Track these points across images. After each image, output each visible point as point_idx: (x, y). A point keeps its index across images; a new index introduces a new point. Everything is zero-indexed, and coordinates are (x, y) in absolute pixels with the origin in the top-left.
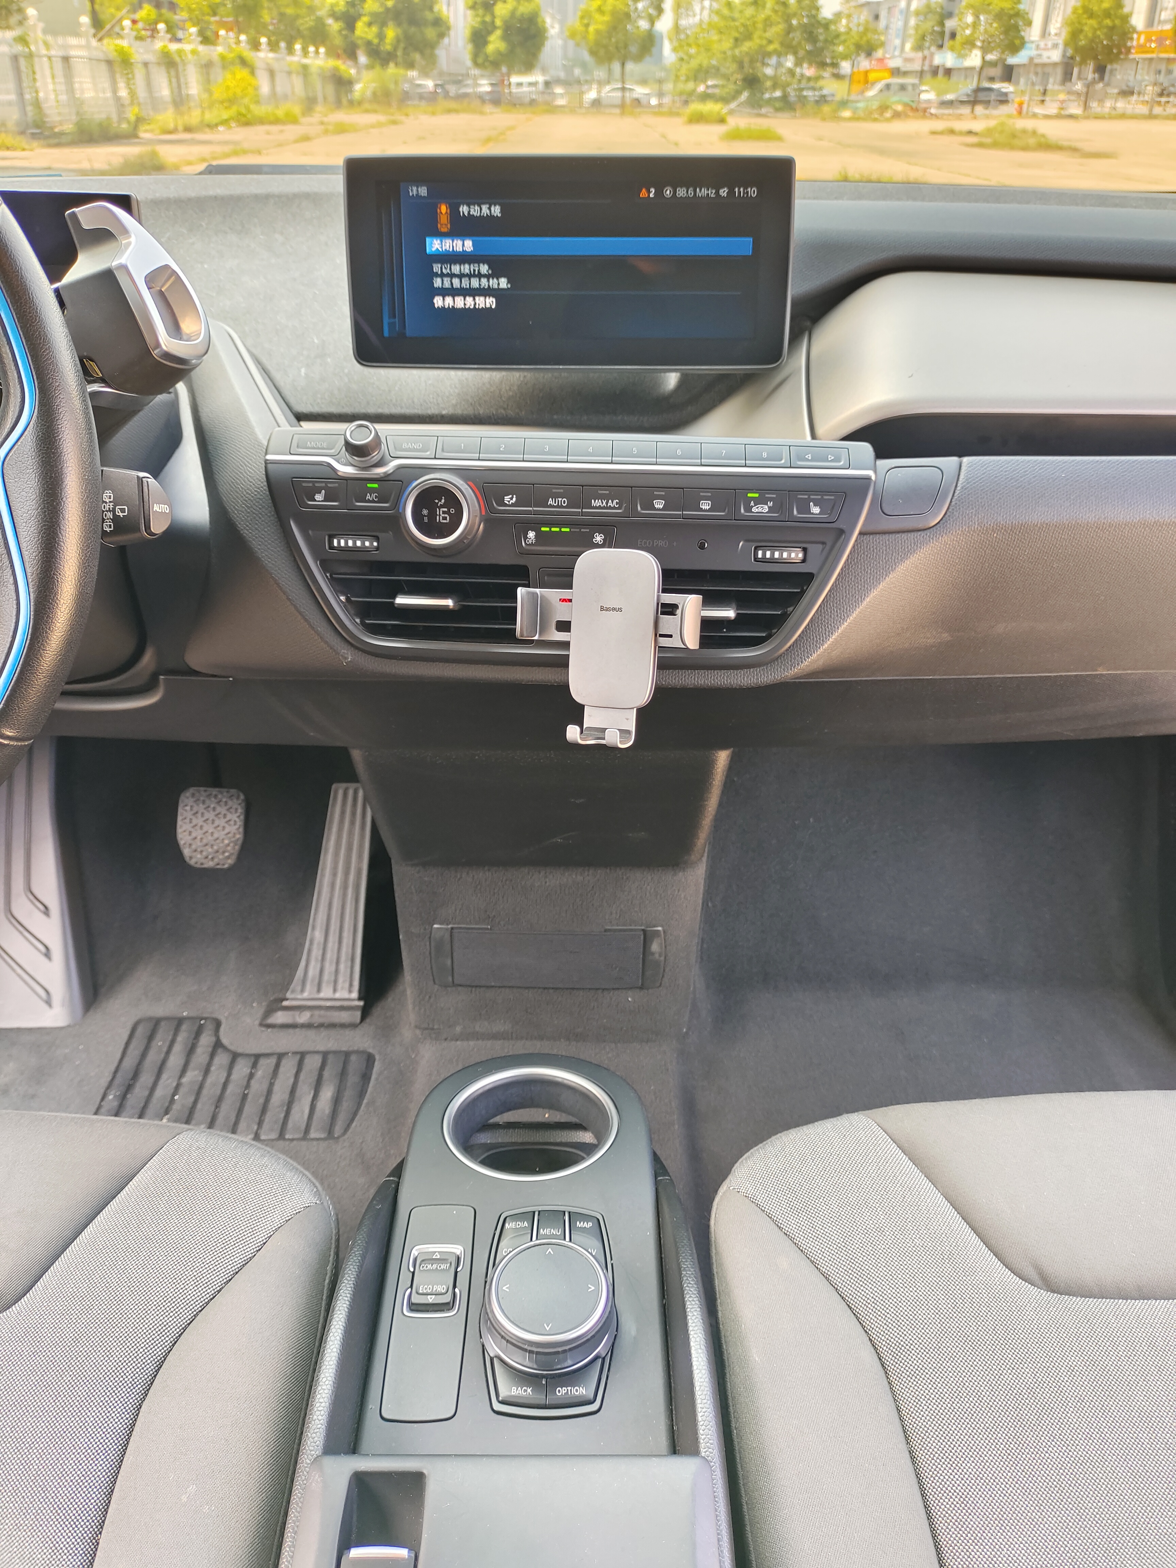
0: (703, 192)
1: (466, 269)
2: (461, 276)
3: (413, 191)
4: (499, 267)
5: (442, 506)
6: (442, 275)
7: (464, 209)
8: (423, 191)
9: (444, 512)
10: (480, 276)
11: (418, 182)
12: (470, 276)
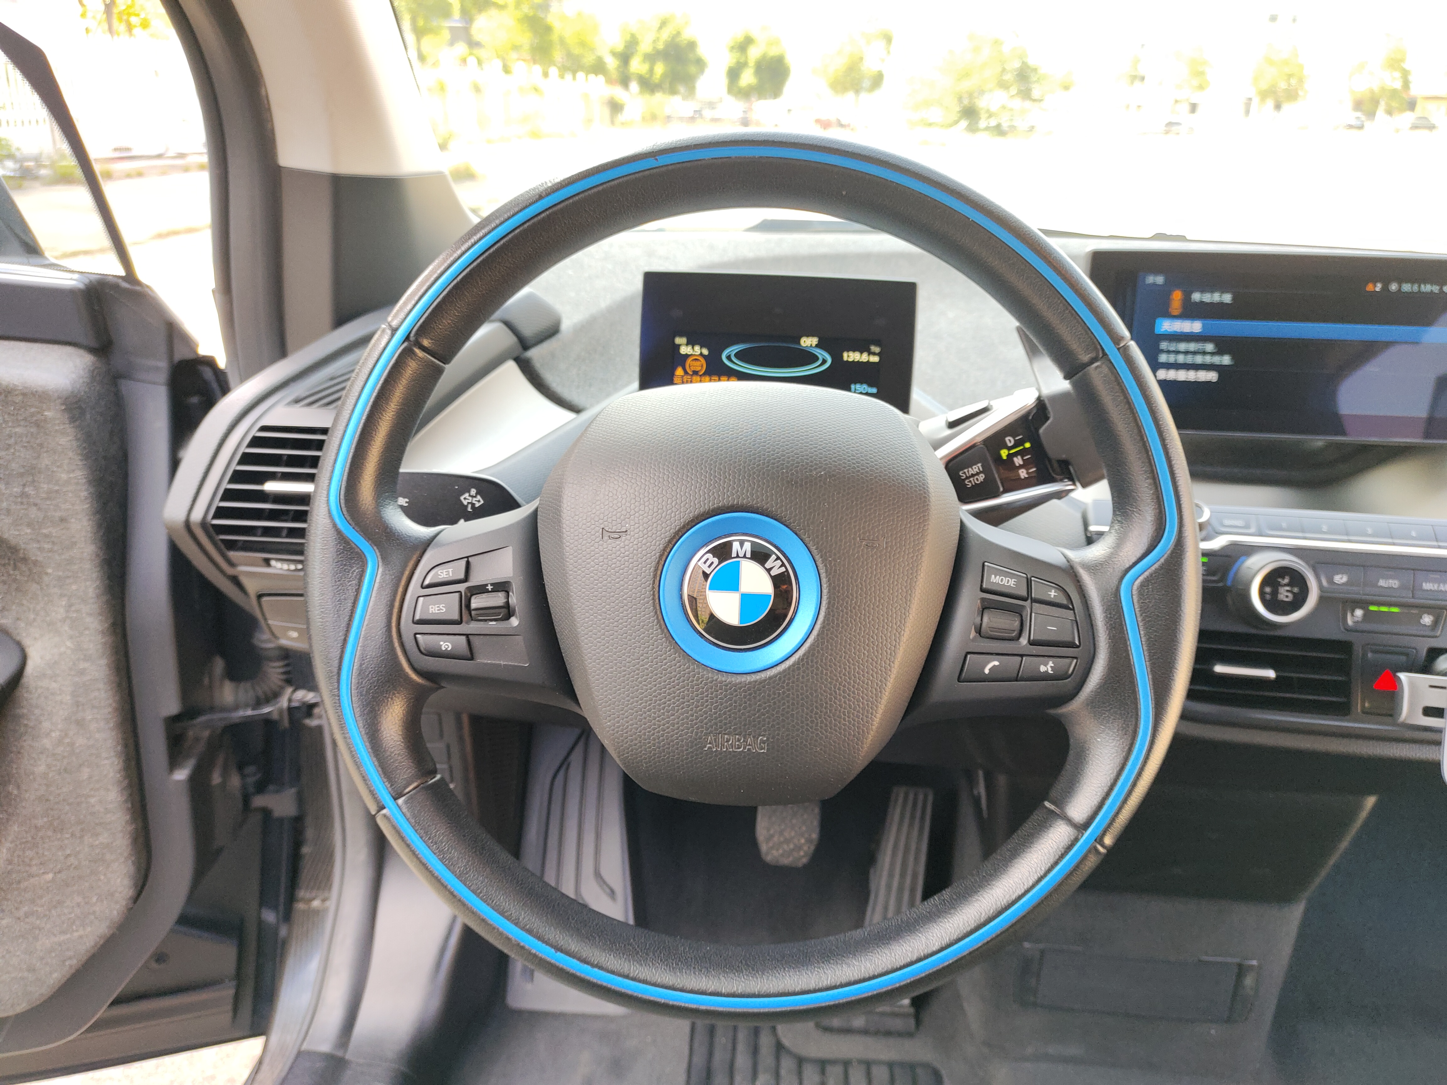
0: (1427, 288)
1: (1192, 346)
2: (1186, 353)
3: (1151, 279)
4: (1223, 345)
5: (1285, 585)
6: (1169, 352)
7: (1196, 297)
8: (1160, 280)
9: (1288, 591)
10: (1204, 353)
11: (1156, 272)
12: (1195, 353)
